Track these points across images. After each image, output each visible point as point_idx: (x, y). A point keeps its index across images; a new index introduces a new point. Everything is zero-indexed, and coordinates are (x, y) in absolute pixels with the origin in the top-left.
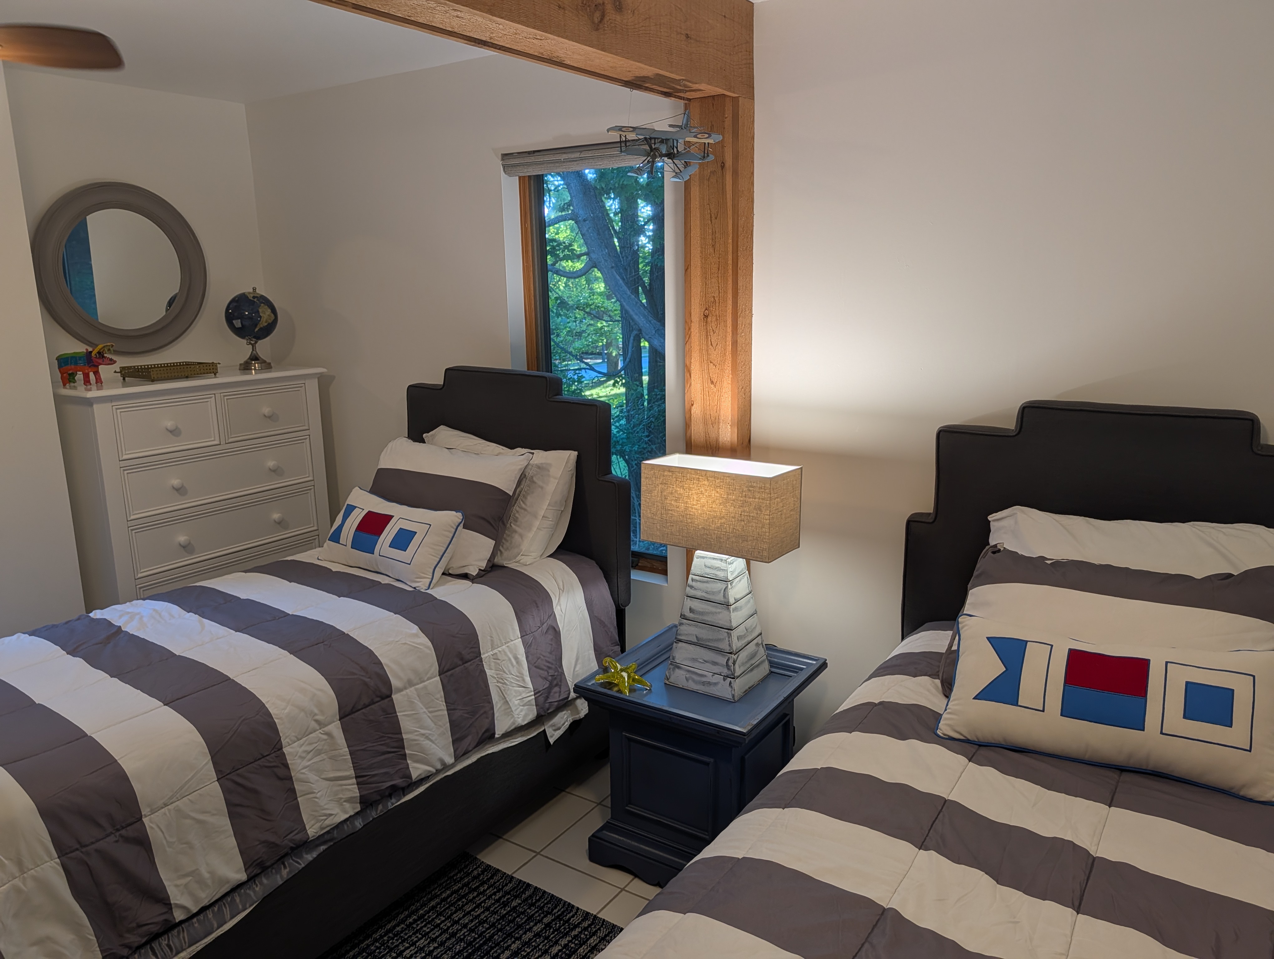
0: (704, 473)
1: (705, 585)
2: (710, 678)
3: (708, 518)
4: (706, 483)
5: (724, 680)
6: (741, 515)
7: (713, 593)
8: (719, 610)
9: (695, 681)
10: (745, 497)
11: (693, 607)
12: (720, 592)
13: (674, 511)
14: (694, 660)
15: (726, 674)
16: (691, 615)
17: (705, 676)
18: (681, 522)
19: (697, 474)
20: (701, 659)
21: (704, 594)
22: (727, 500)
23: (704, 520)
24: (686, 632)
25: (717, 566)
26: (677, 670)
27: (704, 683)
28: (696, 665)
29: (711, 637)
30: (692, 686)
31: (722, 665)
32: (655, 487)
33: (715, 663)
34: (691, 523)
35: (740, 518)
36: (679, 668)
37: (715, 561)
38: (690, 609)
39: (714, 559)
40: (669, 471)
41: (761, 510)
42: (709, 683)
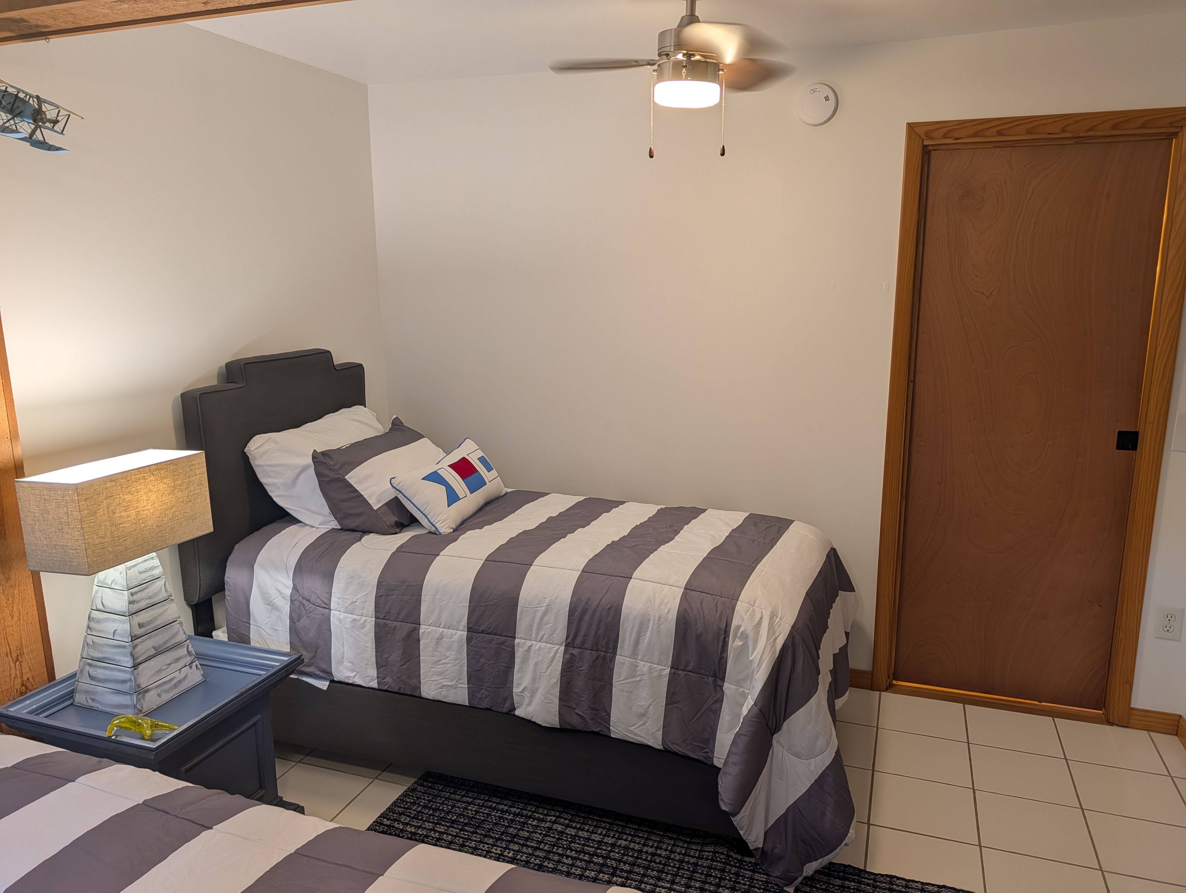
0: (147, 469)
1: (146, 591)
2: (178, 676)
3: (161, 513)
4: (152, 478)
5: (191, 667)
6: (188, 496)
7: (156, 594)
8: (165, 608)
9: (167, 691)
10: (189, 477)
11: (141, 621)
12: (161, 589)
13: (125, 522)
14: (159, 671)
15: (190, 662)
16: (143, 630)
17: (174, 678)
18: (135, 530)
19: (141, 473)
20: (164, 666)
21: (148, 601)
22: (174, 487)
23: (157, 517)
24: (142, 651)
25: (150, 566)
26: (147, 695)
27: (175, 686)
28: (163, 674)
29: (167, 638)
30: (166, 697)
31: (185, 656)
33: (177, 660)
34: (145, 526)
35: (188, 500)
36: (147, 691)
37: (147, 563)
38: (139, 625)
39: (146, 561)
40: (111, 481)
42: (180, 682)
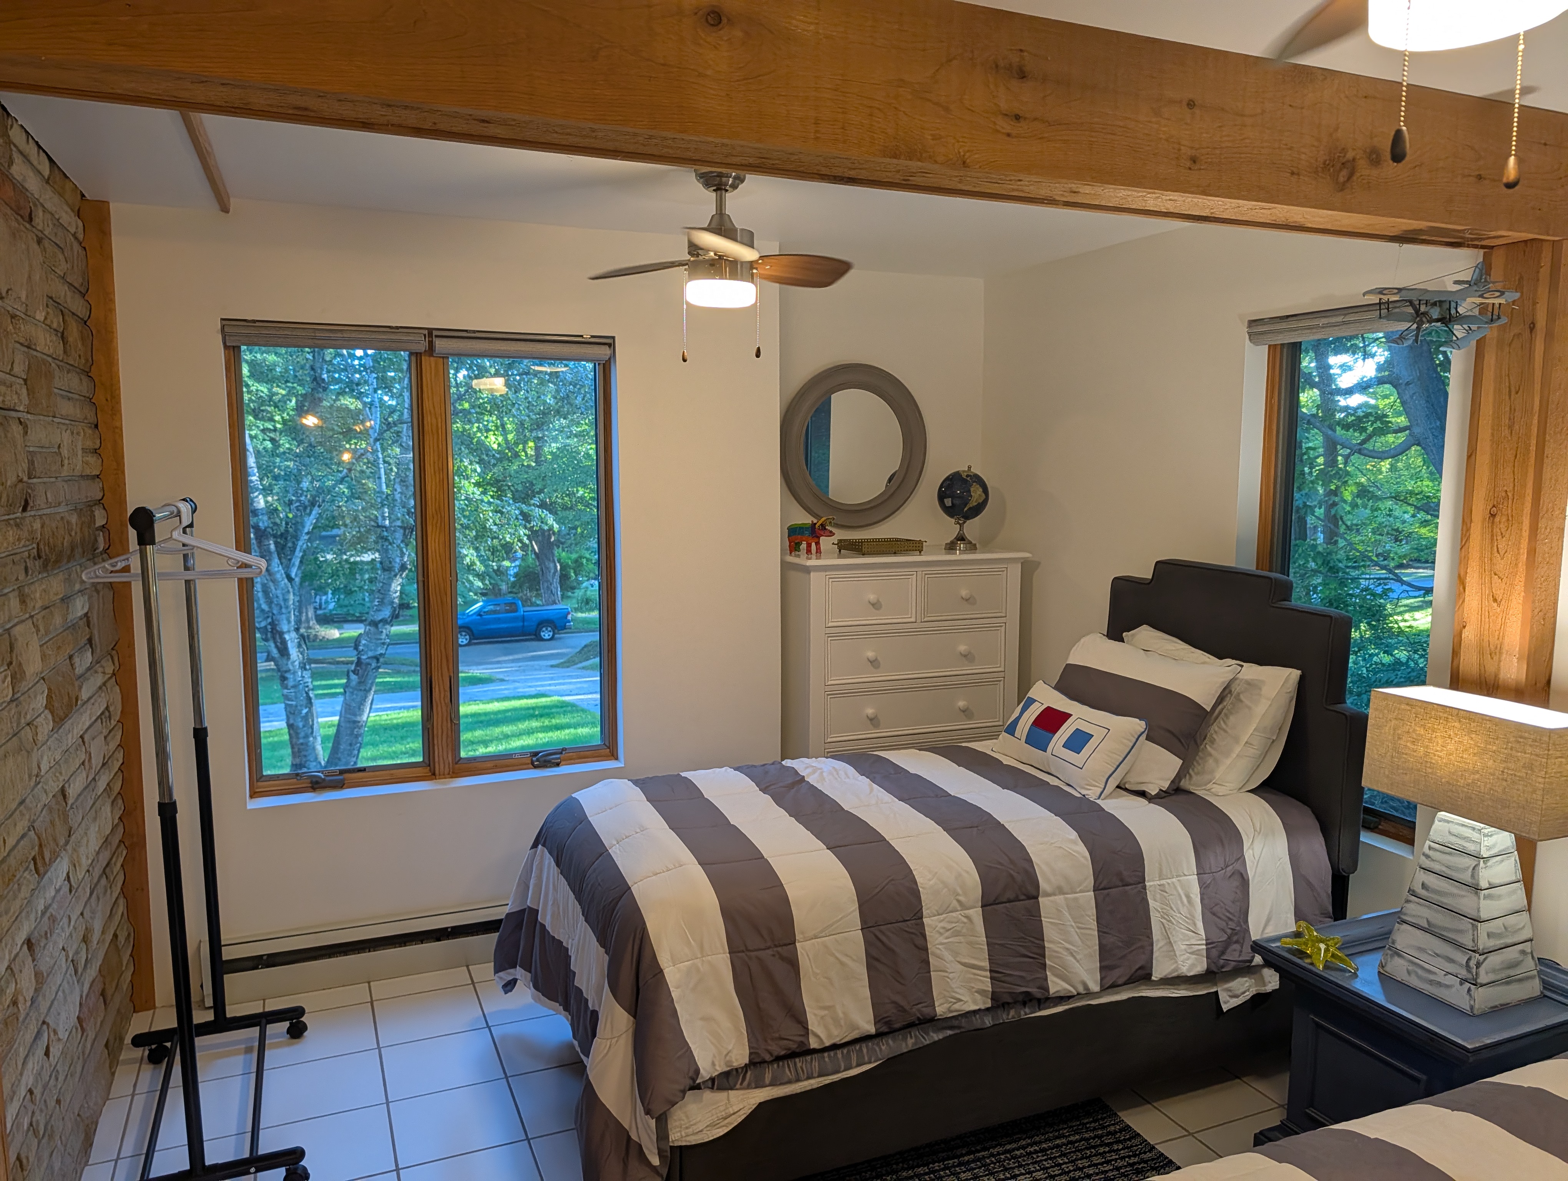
0: (1455, 712)
1: (1447, 857)
2: (1440, 977)
3: (1456, 771)
4: (1457, 724)
5: (1461, 984)
6: (1503, 772)
7: (1457, 870)
8: (1463, 893)
9: (1419, 977)
10: (1511, 749)
11: (1426, 882)
12: (1468, 868)
13: (1409, 755)
14: (1420, 949)
15: (1464, 977)
16: (1423, 893)
17: (1435, 973)
18: (1418, 770)
19: (1445, 712)
20: (1431, 950)
21: (1444, 869)
22: (1485, 751)
23: (1450, 772)
24: (1414, 913)
25: (1467, 835)
26: (1396, 958)
27: (1431, 982)
28: (1424, 957)
29: (1447, 926)
30: (1414, 982)
31: (1461, 965)
32: (1387, 722)
33: (1451, 960)
34: (1432, 773)
35: (1501, 777)
36: (1399, 956)
37: (1464, 829)
38: (1423, 884)
39: (1463, 825)
40: (1408, 704)
41: (1532, 769)
42: (1439, 984)
